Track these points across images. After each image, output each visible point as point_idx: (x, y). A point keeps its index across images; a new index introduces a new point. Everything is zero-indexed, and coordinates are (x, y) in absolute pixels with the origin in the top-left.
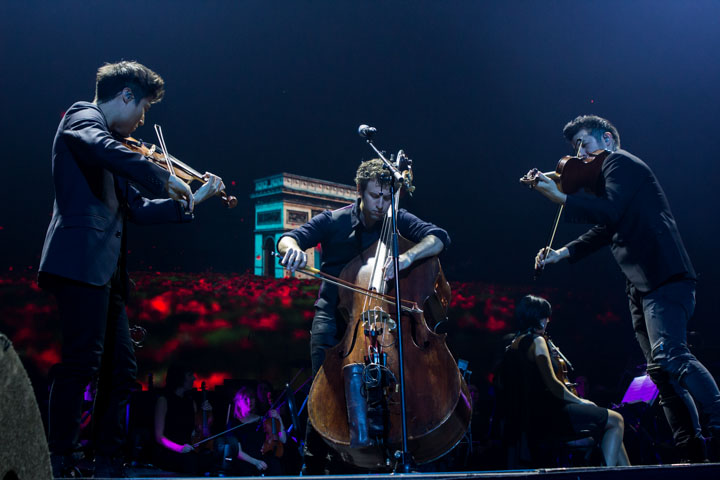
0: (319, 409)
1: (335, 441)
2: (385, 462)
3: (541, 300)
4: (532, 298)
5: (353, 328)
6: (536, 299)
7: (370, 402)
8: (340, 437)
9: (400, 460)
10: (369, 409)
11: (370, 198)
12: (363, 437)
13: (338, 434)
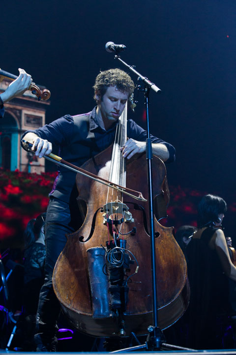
0: (63, 283)
1: (79, 312)
2: (119, 332)
3: (219, 199)
4: (212, 197)
5: (92, 217)
6: (215, 197)
7: (111, 280)
8: (82, 309)
9: (152, 334)
10: (110, 286)
11: (109, 101)
12: (104, 310)
13: (82, 306)
